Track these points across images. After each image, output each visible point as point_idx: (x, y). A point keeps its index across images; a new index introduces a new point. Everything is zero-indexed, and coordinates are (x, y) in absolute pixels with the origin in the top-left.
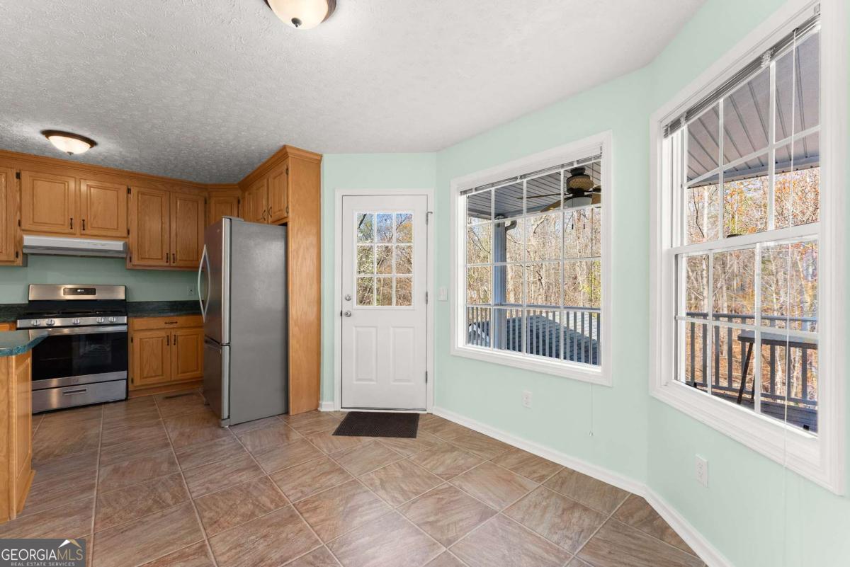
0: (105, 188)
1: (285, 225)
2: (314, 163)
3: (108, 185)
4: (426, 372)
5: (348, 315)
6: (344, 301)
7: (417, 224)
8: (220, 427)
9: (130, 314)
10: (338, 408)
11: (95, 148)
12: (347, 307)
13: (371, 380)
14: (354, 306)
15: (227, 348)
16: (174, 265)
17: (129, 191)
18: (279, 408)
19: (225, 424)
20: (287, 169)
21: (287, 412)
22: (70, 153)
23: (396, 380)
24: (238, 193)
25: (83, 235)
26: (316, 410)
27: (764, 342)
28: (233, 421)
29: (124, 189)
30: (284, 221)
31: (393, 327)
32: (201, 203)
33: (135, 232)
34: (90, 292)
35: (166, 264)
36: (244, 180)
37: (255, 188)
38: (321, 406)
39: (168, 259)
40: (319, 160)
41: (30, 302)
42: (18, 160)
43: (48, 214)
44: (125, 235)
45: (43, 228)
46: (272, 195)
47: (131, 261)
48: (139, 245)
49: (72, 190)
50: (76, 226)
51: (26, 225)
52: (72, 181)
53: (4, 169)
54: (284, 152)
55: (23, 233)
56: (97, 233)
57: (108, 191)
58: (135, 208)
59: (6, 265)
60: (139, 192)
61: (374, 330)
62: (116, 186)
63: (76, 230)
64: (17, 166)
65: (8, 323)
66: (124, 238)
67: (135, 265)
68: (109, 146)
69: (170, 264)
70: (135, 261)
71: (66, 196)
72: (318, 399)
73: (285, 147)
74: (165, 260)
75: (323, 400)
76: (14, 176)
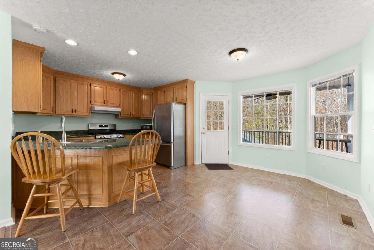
0: (114, 89)
1: (185, 104)
2: (193, 83)
3: (114, 88)
4: (229, 152)
5: (204, 133)
6: (203, 129)
7: (226, 105)
8: (171, 169)
10: (201, 164)
11: (125, 77)
12: (204, 131)
13: (211, 154)
15: (173, 144)
16: (132, 116)
17: (120, 90)
18: (184, 164)
19: (172, 168)
20: (187, 86)
21: (186, 165)
22: (119, 79)
23: (219, 154)
24: (153, 91)
25: (107, 106)
26: (193, 164)
27: (340, 141)
28: (174, 167)
29: (119, 89)
30: (185, 103)
31: (218, 137)
32: (140, 94)
33: (121, 105)
34: (106, 126)
35: (130, 116)
36: (158, 87)
37: (165, 91)
38: (195, 163)
39: (131, 114)
40: (194, 83)
41: (89, 130)
42: (90, 80)
43: (98, 99)
44: (119, 106)
45: (97, 104)
46: (177, 94)
47: (120, 115)
48: (123, 110)
49: (105, 90)
50: (106, 103)
51: (92, 103)
52: (105, 87)
53: (87, 83)
54: (186, 81)
55: (91, 105)
56: (111, 105)
57: (114, 91)
58: (121, 96)
59: (87, 117)
60: (123, 91)
61: (212, 138)
62: (117, 88)
63: (106, 104)
64: (90, 82)
65: (93, 137)
66: (118, 107)
67: (121, 117)
68: (129, 76)
69: (131, 116)
70: (122, 115)
71: (103, 92)
72: (194, 161)
73: (187, 79)
74: (130, 115)
75: (195, 161)
76: (89, 85)
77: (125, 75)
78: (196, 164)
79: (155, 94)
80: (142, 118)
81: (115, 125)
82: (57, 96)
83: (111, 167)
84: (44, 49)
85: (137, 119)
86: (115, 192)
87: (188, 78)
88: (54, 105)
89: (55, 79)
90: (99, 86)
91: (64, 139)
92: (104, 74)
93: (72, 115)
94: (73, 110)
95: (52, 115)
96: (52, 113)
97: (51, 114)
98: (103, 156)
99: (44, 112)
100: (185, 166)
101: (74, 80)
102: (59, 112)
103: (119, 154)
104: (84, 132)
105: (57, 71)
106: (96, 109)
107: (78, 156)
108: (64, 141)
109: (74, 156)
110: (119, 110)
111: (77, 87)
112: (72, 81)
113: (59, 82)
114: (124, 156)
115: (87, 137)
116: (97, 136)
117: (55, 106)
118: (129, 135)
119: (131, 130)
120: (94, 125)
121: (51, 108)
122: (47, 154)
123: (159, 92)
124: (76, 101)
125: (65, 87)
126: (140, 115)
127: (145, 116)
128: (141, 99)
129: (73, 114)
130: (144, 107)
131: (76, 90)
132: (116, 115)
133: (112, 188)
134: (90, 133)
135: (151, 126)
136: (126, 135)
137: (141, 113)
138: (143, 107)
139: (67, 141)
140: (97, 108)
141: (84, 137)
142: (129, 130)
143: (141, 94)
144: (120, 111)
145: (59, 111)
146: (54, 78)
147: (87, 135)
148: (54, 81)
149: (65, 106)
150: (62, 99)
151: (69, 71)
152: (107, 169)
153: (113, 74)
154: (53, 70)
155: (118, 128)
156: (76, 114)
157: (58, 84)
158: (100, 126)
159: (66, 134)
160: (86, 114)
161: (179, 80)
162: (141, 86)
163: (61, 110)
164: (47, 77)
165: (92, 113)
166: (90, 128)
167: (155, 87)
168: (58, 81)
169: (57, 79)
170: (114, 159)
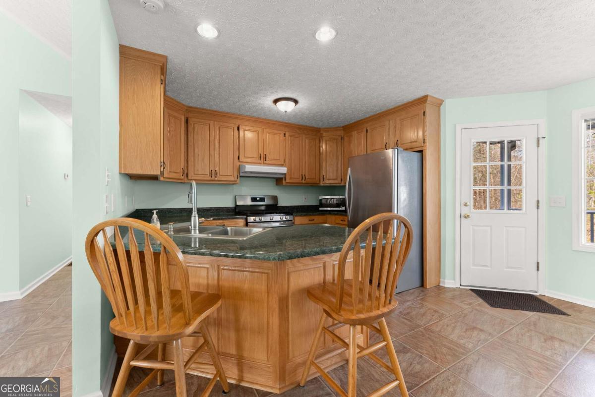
0: (274, 134)
1: (421, 152)
2: (439, 104)
3: (276, 132)
5: (466, 217)
6: (463, 207)
9: (294, 214)
10: (459, 286)
11: (298, 105)
12: (465, 211)
13: (487, 266)
14: (470, 210)
17: (285, 134)
18: (418, 282)
20: (424, 113)
21: (422, 284)
23: (508, 267)
24: (341, 133)
25: (265, 164)
26: (439, 285)
29: (283, 133)
30: (420, 149)
31: (506, 227)
32: (317, 141)
33: (287, 161)
34: (262, 200)
35: (302, 182)
36: (352, 124)
37: (368, 128)
38: (444, 283)
39: (302, 178)
40: (441, 104)
41: (237, 206)
42: (238, 118)
43: (250, 152)
44: (283, 163)
45: (249, 160)
46: (398, 132)
47: (285, 180)
48: (289, 170)
49: (261, 136)
50: (262, 159)
51: (242, 159)
52: (260, 130)
53: (232, 125)
54: (423, 100)
55: (240, 163)
56: (270, 162)
57: (276, 136)
58: (287, 145)
59: (233, 183)
60: (289, 135)
61: (489, 228)
62: (279, 132)
63: (262, 161)
64: (238, 122)
65: (242, 218)
66: (282, 165)
67: (287, 183)
68: (304, 103)
69: (304, 181)
70: (288, 180)
71: (258, 140)
72: (439, 278)
73: (427, 96)
74: (300, 179)
75: (444, 279)
76: (237, 129)
77: (296, 102)
78: (446, 286)
79: (346, 139)
80: (322, 185)
81: (275, 198)
82: (189, 150)
83: (287, 297)
84: (166, 58)
85: (313, 186)
86: (294, 357)
87: (429, 94)
88: (186, 165)
89: (187, 121)
90: (252, 128)
91: (195, 227)
92: (260, 104)
93: (212, 180)
94: (213, 172)
95: (183, 181)
96: (182, 177)
97: (182, 179)
98: (269, 271)
99: (171, 177)
100: (421, 288)
101: (214, 121)
102: (192, 176)
103: (302, 268)
104: (228, 209)
105: (190, 107)
106: (247, 170)
107: (219, 266)
108: (195, 233)
109: (211, 266)
110: (283, 170)
111: (218, 132)
112: (212, 123)
113: (193, 125)
114: (313, 272)
115: (234, 218)
116: (248, 218)
117: (187, 167)
118: (301, 216)
119: (301, 206)
120: (243, 197)
121: (182, 170)
122: (152, 274)
123: (355, 133)
124: (216, 156)
125: (201, 133)
126: (317, 179)
127: (327, 181)
128: (320, 149)
129: (212, 178)
130: (326, 166)
131: (217, 137)
132: (278, 180)
133: (288, 348)
134: (237, 211)
135: (344, 199)
136: (296, 216)
137: (319, 176)
138: (324, 164)
139: (200, 232)
140: (249, 168)
141: (229, 219)
142: (298, 206)
143: (320, 141)
144: (285, 172)
145: (192, 173)
146: (186, 119)
147: (232, 215)
148: (186, 123)
149: (201, 168)
150: (196, 154)
151: (206, 106)
152: (278, 304)
153: (276, 101)
154: (184, 105)
155: (281, 203)
156: (216, 179)
157: (191, 129)
158: (254, 199)
159: (197, 218)
160: (232, 179)
161: (405, 101)
162: (320, 125)
163: (196, 173)
164: (175, 117)
165: (240, 176)
166: (238, 204)
167: (347, 123)
168: (191, 124)
169: (190, 121)
170: (291, 279)
